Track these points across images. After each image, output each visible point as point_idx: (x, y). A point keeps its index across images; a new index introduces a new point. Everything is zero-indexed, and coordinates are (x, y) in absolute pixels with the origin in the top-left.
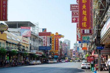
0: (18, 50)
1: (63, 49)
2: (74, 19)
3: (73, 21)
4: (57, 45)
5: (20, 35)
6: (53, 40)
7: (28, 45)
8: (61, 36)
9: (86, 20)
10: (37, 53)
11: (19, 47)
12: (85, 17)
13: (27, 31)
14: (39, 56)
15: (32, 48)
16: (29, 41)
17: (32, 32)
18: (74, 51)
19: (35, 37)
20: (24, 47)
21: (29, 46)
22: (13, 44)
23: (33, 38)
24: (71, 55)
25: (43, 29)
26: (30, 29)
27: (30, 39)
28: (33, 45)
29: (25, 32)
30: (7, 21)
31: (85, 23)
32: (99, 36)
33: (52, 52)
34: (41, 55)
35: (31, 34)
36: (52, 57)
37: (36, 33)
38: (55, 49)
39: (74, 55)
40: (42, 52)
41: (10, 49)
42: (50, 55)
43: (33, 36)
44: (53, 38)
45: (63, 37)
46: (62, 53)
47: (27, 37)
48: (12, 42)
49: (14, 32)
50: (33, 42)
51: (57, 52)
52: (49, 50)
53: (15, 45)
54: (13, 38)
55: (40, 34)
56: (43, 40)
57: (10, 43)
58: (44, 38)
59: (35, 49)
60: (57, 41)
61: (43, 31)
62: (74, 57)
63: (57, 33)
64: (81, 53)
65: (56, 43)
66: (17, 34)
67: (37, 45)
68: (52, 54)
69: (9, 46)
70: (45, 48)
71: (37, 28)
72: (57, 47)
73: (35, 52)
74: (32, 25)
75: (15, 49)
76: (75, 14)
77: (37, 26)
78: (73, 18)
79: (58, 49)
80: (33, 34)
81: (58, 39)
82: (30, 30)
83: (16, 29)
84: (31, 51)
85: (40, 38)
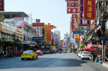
0: (13, 41)
1: (55, 40)
2: (70, 10)
3: (68, 12)
4: (49, 36)
5: (14, 26)
6: (46, 31)
7: (22, 35)
8: (53, 27)
9: (91, 11)
10: (31, 44)
11: (14, 38)
12: (90, 7)
13: (21, 21)
14: (33, 46)
15: (26, 39)
16: (23, 32)
17: (26, 23)
18: (65, 41)
19: (28, 28)
20: (18, 37)
21: (23, 37)
22: (8, 34)
23: (26, 28)
24: (62, 45)
25: (37, 20)
26: (24, 19)
27: (24, 30)
28: (27, 36)
29: (19, 22)
30: (4, 11)
31: (90, 13)
32: (104, 27)
33: (45, 43)
34: (34, 46)
35: (25, 25)
36: (44, 47)
37: (29, 23)
38: (48, 40)
39: (64, 46)
40: (35, 43)
41: (5, 39)
42: (42, 45)
43: (27, 27)
44: (46, 29)
45: (55, 27)
46: (54, 43)
47: (20, 28)
48: (7, 32)
49: (8, 22)
50: (27, 32)
51: (50, 43)
52: (42, 41)
53: (10, 35)
54: (8, 29)
55: (34, 25)
56: (37, 31)
57: (5, 34)
58: (38, 28)
59: (28, 40)
60: (49, 32)
61: (36, 22)
62: (64, 47)
63: (49, 24)
64: (72, 44)
65: (48, 34)
66: (10, 24)
67: (31, 35)
68: (45, 44)
69: (4, 36)
70: (39, 39)
71: (31, 19)
72: (49, 38)
73: (29, 43)
74: (25, 15)
75: (10, 39)
76: (70, 5)
77: (31, 17)
78: (68, 9)
79: (50, 40)
80: (26, 24)
81: (50, 30)
82: (24, 21)
83: (10, 19)
84: (25, 41)
85: (34, 29)
